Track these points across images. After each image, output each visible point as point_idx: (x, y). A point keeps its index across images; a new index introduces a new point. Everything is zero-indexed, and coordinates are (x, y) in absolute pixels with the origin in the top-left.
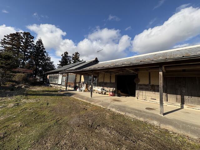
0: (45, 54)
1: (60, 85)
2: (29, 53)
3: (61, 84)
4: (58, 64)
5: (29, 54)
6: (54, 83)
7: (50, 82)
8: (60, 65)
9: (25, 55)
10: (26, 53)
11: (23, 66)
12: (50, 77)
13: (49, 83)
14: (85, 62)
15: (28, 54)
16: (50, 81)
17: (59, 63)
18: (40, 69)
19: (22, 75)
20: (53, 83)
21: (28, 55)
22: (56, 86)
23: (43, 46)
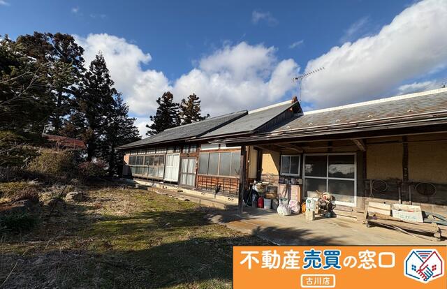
0: (114, 97)
1: (174, 183)
2: (73, 93)
3: (177, 180)
4: (147, 126)
5: (72, 97)
6: (150, 176)
7: (134, 174)
8: (153, 127)
9: (61, 98)
10: (64, 94)
11: (57, 128)
12: (132, 160)
13: (132, 178)
14: (247, 113)
15: (69, 96)
16: (133, 170)
17: (151, 123)
18: (102, 137)
19: (56, 154)
20: (145, 175)
21: (69, 100)
22: (157, 185)
23: (107, 76)
